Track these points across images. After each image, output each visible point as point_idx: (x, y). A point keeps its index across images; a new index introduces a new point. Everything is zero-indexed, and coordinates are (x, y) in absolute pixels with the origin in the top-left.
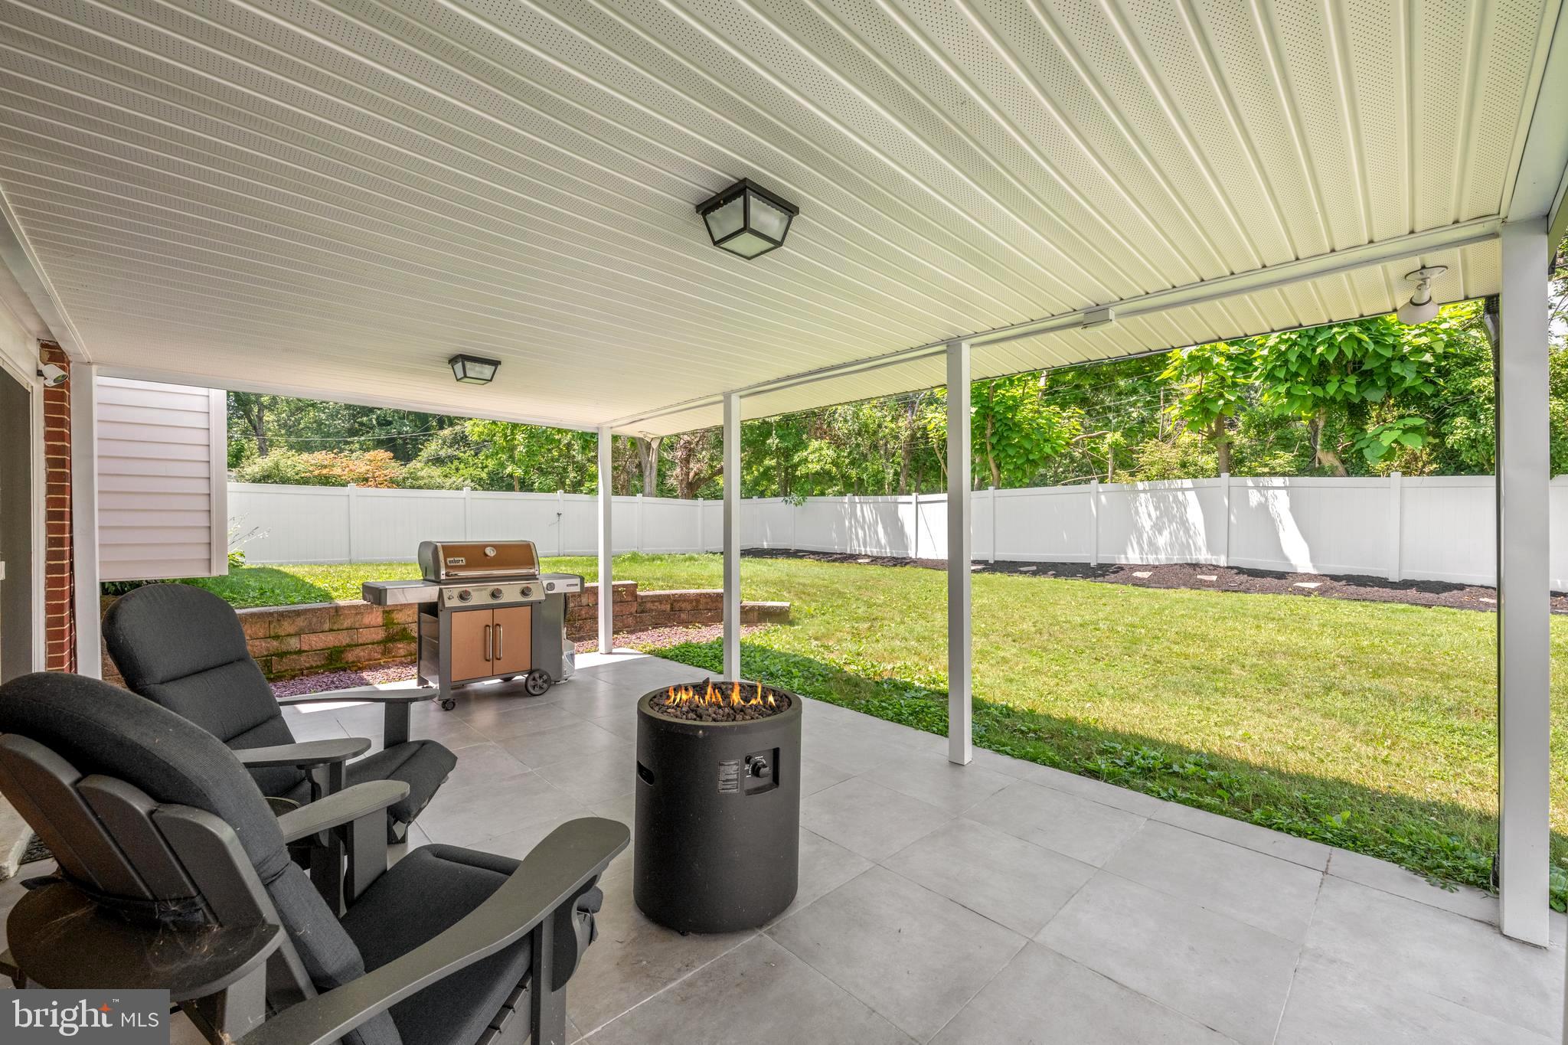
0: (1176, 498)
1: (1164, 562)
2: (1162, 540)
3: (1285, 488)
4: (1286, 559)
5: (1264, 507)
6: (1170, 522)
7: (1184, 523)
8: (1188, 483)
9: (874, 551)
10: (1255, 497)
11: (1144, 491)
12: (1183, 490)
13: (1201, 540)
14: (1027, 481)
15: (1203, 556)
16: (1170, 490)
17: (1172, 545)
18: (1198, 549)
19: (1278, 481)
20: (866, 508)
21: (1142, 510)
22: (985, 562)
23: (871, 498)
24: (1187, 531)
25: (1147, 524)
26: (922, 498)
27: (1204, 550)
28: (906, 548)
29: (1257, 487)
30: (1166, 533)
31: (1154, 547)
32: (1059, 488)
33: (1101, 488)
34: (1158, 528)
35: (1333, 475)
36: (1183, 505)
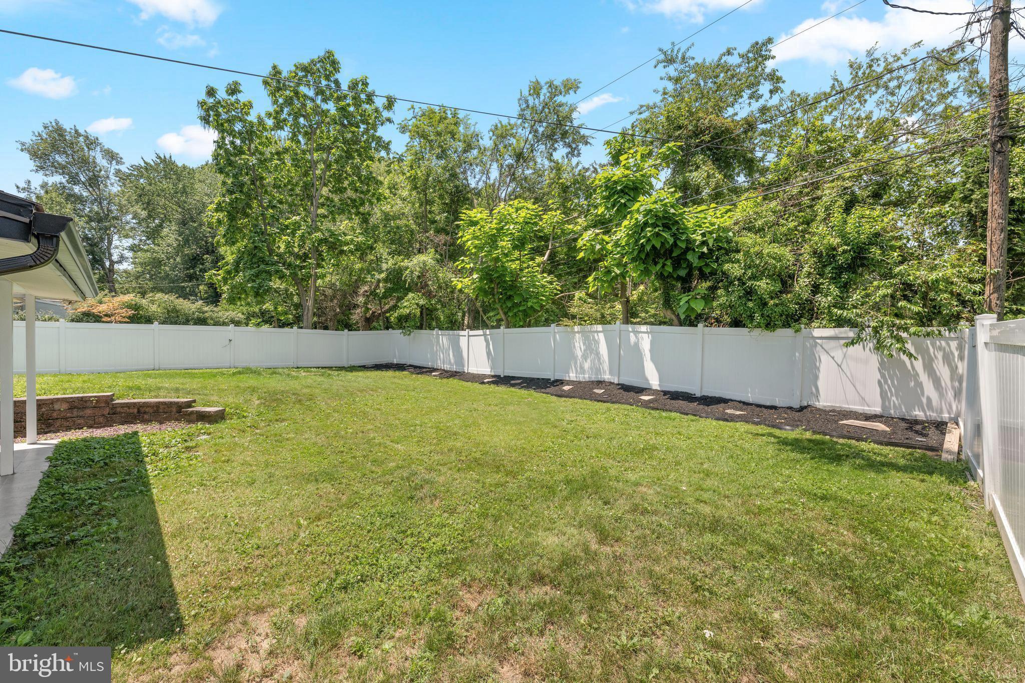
0: (594, 337)
1: (587, 380)
2: (587, 365)
3: (647, 332)
4: (647, 380)
5: (637, 345)
6: (591, 353)
7: (598, 354)
8: (599, 327)
9: (447, 367)
10: (633, 338)
11: (578, 332)
12: (598, 332)
13: (606, 366)
14: (521, 324)
15: (607, 377)
16: (591, 332)
17: (591, 369)
18: (605, 372)
19: (644, 328)
20: (443, 338)
21: (577, 345)
22: (499, 377)
23: (447, 332)
24: (599, 359)
25: (579, 353)
26: (472, 333)
27: (608, 372)
28: (463, 366)
29: (633, 331)
30: (589, 361)
31: (583, 371)
32: (537, 329)
33: (557, 329)
34: (585, 357)
35: (671, 325)
36: (597, 342)
